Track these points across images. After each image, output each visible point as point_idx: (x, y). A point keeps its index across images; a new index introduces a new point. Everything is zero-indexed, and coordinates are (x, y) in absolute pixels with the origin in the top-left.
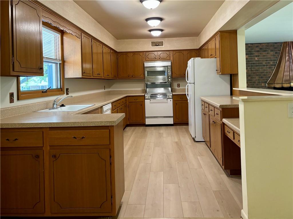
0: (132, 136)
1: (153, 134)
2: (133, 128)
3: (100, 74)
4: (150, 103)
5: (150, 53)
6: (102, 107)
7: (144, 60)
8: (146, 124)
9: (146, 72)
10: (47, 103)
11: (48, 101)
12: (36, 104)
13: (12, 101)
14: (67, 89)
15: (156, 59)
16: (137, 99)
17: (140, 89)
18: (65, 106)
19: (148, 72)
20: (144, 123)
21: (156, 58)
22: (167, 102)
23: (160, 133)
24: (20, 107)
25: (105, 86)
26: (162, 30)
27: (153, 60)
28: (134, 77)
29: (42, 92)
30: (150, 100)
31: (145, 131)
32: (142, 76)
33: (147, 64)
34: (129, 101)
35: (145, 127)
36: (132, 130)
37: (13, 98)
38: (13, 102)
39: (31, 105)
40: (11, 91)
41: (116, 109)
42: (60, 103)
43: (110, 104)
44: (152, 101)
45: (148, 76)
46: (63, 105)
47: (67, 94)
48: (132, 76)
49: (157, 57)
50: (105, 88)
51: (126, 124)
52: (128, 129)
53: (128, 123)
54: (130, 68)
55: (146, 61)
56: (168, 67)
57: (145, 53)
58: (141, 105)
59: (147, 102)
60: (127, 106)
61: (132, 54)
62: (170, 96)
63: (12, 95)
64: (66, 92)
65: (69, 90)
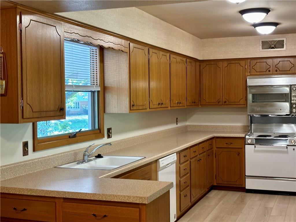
0: (217, 207)
1: (253, 209)
2: (222, 193)
3: (162, 104)
4: (255, 151)
5: (258, 61)
6: (156, 161)
7: (247, 74)
8: (246, 188)
9: (250, 97)
10: (75, 153)
11: (77, 150)
12: (59, 155)
13: (25, 153)
14: (109, 130)
15: (270, 73)
16: (231, 143)
17: (239, 124)
18: (103, 157)
19: (253, 95)
20: (243, 186)
21: (269, 71)
22: (287, 152)
23: (266, 208)
24: (36, 160)
25: (177, 118)
26: (276, 24)
27: (265, 73)
28: (227, 103)
29: (68, 137)
30: (255, 147)
31: (242, 201)
32: (242, 102)
33: (252, 82)
34: (218, 146)
35: (244, 194)
36: (219, 197)
37: (28, 148)
38: (27, 154)
39: (52, 157)
40: (25, 140)
41: (189, 162)
42: (95, 152)
43: (175, 155)
44: (258, 147)
45: (253, 102)
46: (99, 156)
47: (109, 137)
48: (225, 102)
49: (271, 69)
50: (177, 121)
51: (212, 184)
52: (214, 193)
53: (215, 184)
54: (221, 88)
55: (251, 75)
56: (292, 87)
57: (249, 61)
58: (239, 154)
59: (249, 149)
60: (213, 153)
61: (225, 64)
62: (293, 141)
63: (26, 145)
64: (108, 133)
65: (113, 131)
